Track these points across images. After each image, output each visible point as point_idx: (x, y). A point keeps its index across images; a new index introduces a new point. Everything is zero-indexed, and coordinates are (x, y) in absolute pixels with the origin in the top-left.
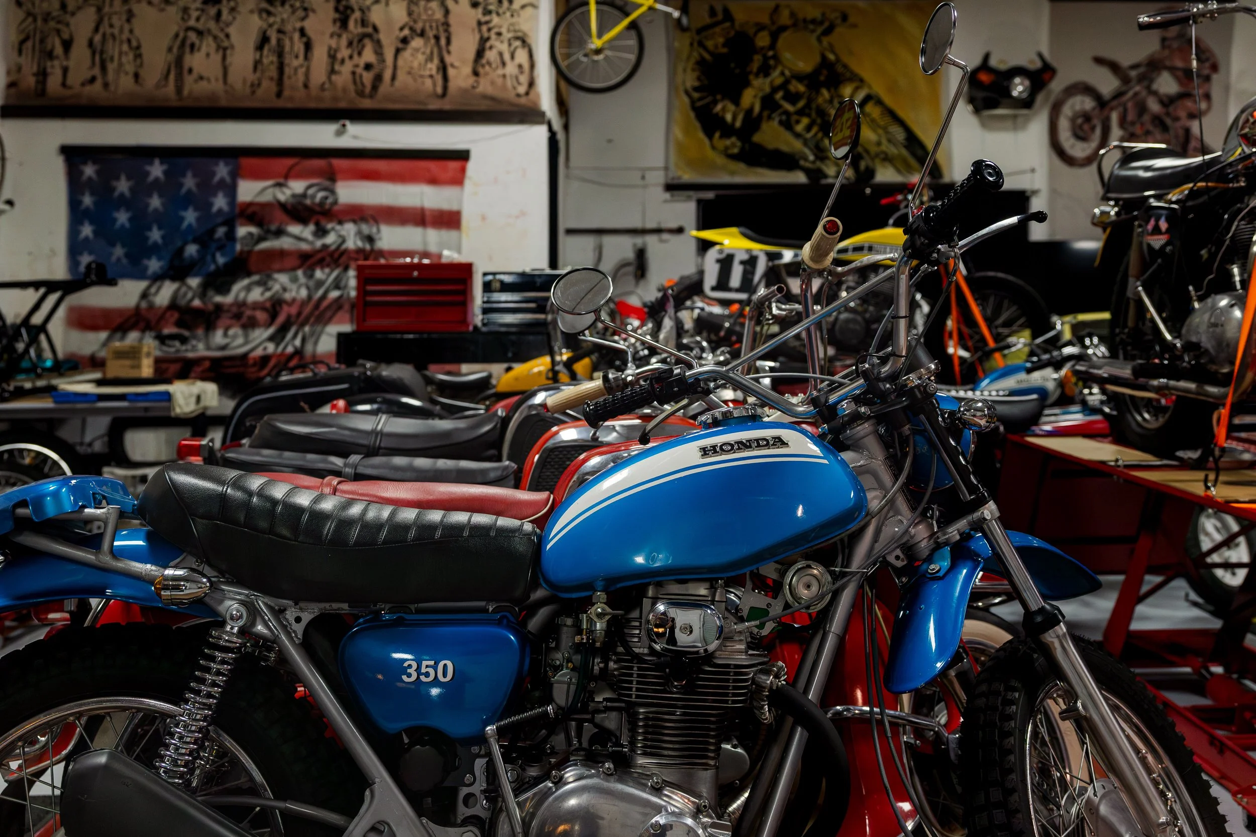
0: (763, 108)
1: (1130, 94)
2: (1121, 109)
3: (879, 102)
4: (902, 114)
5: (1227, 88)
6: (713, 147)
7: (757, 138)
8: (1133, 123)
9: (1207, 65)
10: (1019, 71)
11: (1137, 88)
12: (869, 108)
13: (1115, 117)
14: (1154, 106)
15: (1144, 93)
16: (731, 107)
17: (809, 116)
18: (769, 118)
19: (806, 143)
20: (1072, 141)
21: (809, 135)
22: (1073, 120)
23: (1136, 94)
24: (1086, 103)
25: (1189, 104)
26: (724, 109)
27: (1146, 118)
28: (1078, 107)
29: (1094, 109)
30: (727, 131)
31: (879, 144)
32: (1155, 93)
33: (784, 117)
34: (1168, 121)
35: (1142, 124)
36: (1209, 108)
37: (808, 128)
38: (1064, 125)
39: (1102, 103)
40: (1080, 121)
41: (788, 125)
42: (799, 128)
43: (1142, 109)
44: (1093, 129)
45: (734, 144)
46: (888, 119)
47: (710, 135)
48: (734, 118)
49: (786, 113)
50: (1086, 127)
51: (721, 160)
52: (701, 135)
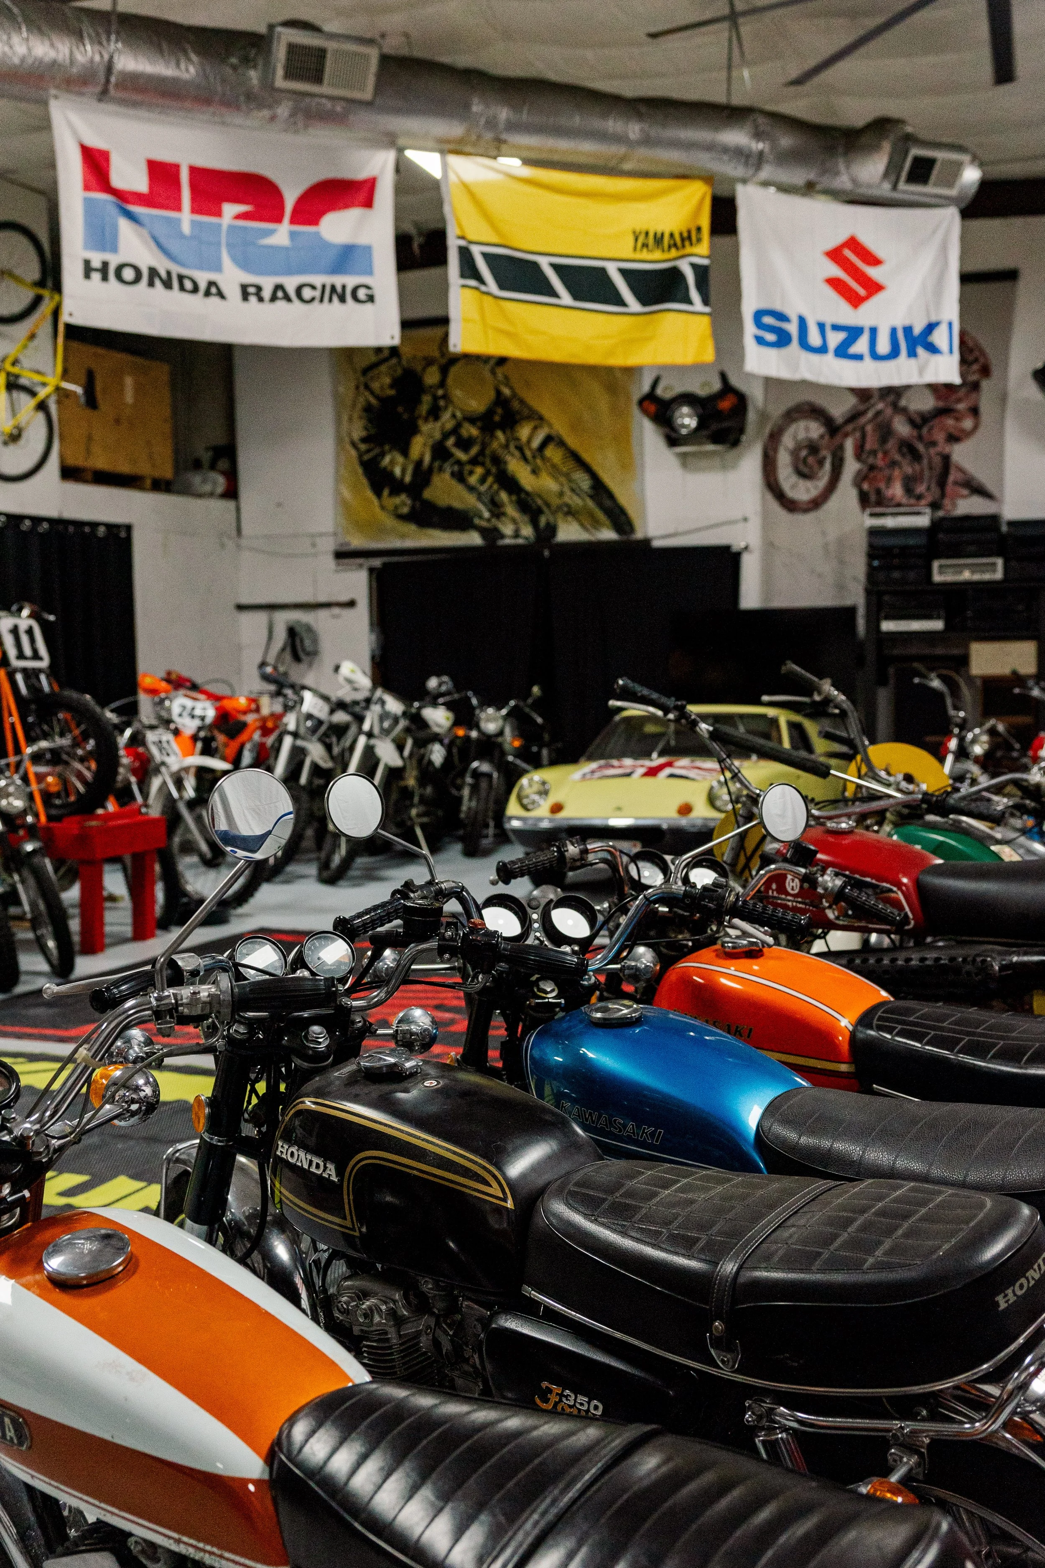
0: (434, 458)
1: (870, 414)
2: (858, 434)
3: (561, 443)
4: (586, 456)
5: (1003, 398)
6: (383, 508)
7: (427, 494)
8: (874, 453)
9: (975, 367)
10: (688, 399)
11: (880, 406)
12: (549, 452)
13: (849, 445)
14: (902, 428)
15: (889, 411)
16: (400, 459)
17: (483, 464)
18: (441, 469)
19: (480, 496)
20: (794, 478)
21: (483, 488)
22: (794, 453)
23: (878, 413)
24: (813, 430)
25: (950, 422)
26: (392, 462)
27: (891, 444)
28: (802, 435)
29: (822, 437)
30: (397, 487)
31: (561, 494)
32: (904, 411)
33: (456, 468)
34: (921, 447)
35: (886, 453)
36: (976, 427)
37: (483, 480)
38: (784, 459)
39: (832, 428)
40: (804, 453)
41: (460, 477)
42: (473, 480)
43: (885, 432)
44: (821, 463)
45: (403, 501)
46: (571, 464)
47: (378, 493)
48: (404, 471)
49: (459, 462)
50: (811, 460)
51: (389, 521)
52: (369, 494)
